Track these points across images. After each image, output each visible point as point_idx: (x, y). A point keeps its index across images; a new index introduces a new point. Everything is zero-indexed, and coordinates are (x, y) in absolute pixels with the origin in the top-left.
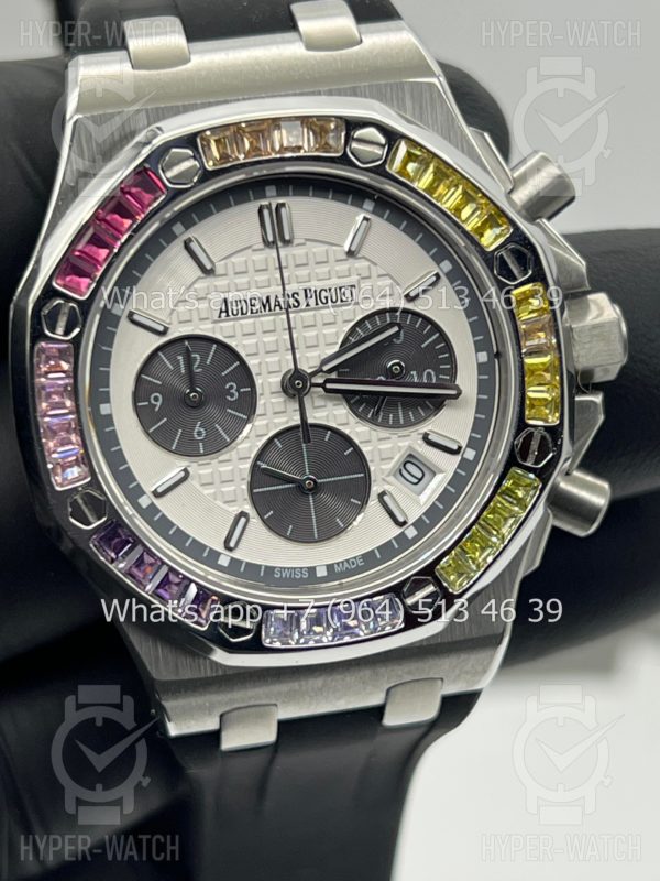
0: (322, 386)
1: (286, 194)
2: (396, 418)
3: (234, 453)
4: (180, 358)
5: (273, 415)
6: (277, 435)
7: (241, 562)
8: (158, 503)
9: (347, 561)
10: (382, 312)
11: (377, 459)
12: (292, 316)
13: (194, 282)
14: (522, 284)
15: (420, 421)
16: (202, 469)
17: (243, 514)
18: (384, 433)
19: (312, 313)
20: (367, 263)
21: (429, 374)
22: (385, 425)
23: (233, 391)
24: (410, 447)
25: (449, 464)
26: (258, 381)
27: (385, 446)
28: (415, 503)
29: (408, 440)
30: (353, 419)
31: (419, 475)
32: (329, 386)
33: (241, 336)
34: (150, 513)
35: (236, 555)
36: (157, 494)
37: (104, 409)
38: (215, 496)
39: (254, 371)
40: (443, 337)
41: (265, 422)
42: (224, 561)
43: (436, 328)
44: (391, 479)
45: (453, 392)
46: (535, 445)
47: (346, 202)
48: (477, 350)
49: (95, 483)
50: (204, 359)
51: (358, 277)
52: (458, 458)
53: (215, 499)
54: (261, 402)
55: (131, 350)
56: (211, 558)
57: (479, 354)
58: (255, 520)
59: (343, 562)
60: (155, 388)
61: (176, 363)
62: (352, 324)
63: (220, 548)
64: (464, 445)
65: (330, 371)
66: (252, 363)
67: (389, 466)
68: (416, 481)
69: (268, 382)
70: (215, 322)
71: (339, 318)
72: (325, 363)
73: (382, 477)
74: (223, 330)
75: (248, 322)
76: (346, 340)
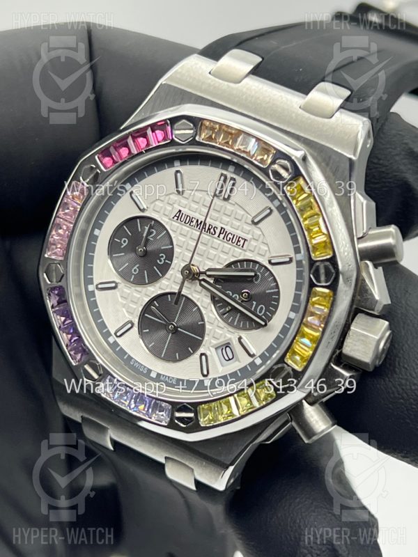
0: (200, 281)
1: (238, 175)
2: (233, 321)
3: (144, 289)
4: (146, 228)
5: (170, 283)
6: (171, 293)
7: (119, 345)
8: (97, 292)
9: (169, 377)
10: (255, 262)
11: (211, 334)
12: (203, 236)
13: (170, 194)
14: (322, 287)
15: (244, 329)
16: (125, 288)
17: (131, 322)
18: (222, 324)
19: (219, 242)
20: (260, 233)
21: (262, 308)
22: (225, 321)
23: (162, 259)
24: (230, 339)
25: (245, 360)
26: (174, 261)
27: (219, 331)
28: (219, 368)
29: (231, 335)
30: (210, 308)
31: (231, 357)
33: (178, 233)
34: (91, 295)
35: (118, 341)
36: (98, 288)
37: (97, 232)
38: (124, 305)
39: (175, 255)
40: (279, 293)
41: (167, 283)
42: (111, 340)
43: (277, 287)
44: (213, 350)
45: (263, 323)
48: (291, 310)
49: (64, 263)
50: (157, 235)
51: (251, 237)
52: (251, 360)
53: (124, 307)
54: (170, 272)
55: (121, 211)
56: (106, 335)
57: (291, 313)
58: (135, 329)
59: (166, 376)
60: (127, 236)
62: (236, 259)
63: (113, 333)
64: (258, 354)
65: (209, 276)
66: (177, 250)
67: (214, 342)
68: (227, 359)
69: (178, 264)
70: (170, 219)
71: (231, 252)
72: (209, 270)
73: (208, 346)
74: (172, 226)
75: (186, 228)
76: (229, 265)
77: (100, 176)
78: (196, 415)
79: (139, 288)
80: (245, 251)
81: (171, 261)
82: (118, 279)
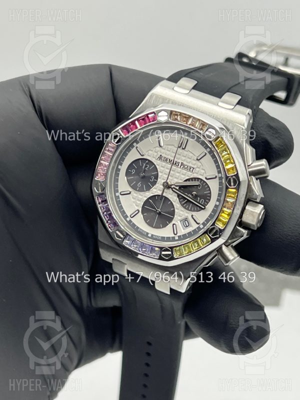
0: (172, 188)
2: (188, 207)
3: (144, 194)
5: (157, 190)
6: (157, 195)
7: (132, 222)
8: (120, 196)
10: (199, 179)
11: (178, 214)
12: (173, 167)
13: (156, 147)
14: (232, 188)
15: (194, 211)
16: (134, 194)
17: (138, 210)
18: (183, 209)
19: (181, 170)
20: (201, 165)
21: (202, 201)
22: (185, 208)
23: (153, 179)
24: (187, 216)
25: (195, 226)
26: (159, 180)
27: (182, 213)
28: (182, 231)
29: (187, 214)
30: (178, 202)
32: (173, 189)
33: (161, 166)
34: (117, 198)
35: (132, 219)
36: (121, 194)
37: (120, 167)
38: (134, 202)
39: (159, 177)
40: (210, 193)
41: (155, 190)
42: (128, 219)
43: (210, 190)
44: (179, 222)
45: (203, 208)
46: (214, 231)
47: (203, 146)
48: (217, 201)
49: (105, 182)
50: (150, 167)
51: (196, 166)
52: (198, 226)
54: (157, 185)
56: (125, 217)
58: (140, 213)
59: (156, 236)
60: (134, 168)
61: (143, 165)
62: (189, 177)
63: (129, 216)
64: (201, 223)
65: (176, 186)
66: (160, 174)
67: (179, 218)
68: (186, 226)
69: (161, 181)
70: (156, 159)
71: (187, 174)
72: (176, 183)
73: (177, 220)
74: (157, 163)
75: (164, 163)
76: (186, 181)
77: (122, 139)
78: (172, 253)
79: (142, 193)
80: (193, 173)
81: (157, 179)
82: (130, 189)
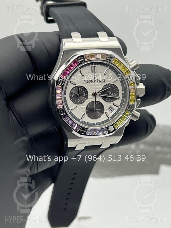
1: (96, 65)
2: (109, 100)
4: (77, 89)
5: (91, 99)
6: (91, 102)
8: (72, 111)
9: (100, 122)
10: (108, 84)
11: (106, 107)
15: (113, 101)
16: (79, 106)
17: (85, 114)
18: (107, 103)
19: (98, 83)
20: (107, 76)
21: (115, 94)
23: (85, 94)
25: (116, 108)
26: (89, 93)
27: (107, 105)
28: (111, 114)
29: (110, 104)
30: (103, 100)
31: (111, 110)
32: (100, 95)
33: (87, 86)
34: (70, 112)
35: (83, 120)
36: (71, 110)
37: (65, 96)
38: (80, 111)
39: (88, 92)
40: (118, 89)
41: (89, 100)
42: (81, 121)
43: (117, 87)
44: (107, 110)
45: (118, 98)
46: (130, 107)
47: (105, 66)
49: (63, 108)
50: (81, 89)
52: (118, 108)
54: (89, 97)
55: (70, 87)
56: (79, 120)
57: (123, 92)
60: (73, 93)
61: (76, 89)
62: (104, 85)
63: (80, 119)
64: (119, 106)
65: (100, 93)
66: (88, 90)
71: (102, 84)
72: (99, 91)
74: (84, 85)
75: (88, 84)
76: (103, 88)
79: (82, 104)
